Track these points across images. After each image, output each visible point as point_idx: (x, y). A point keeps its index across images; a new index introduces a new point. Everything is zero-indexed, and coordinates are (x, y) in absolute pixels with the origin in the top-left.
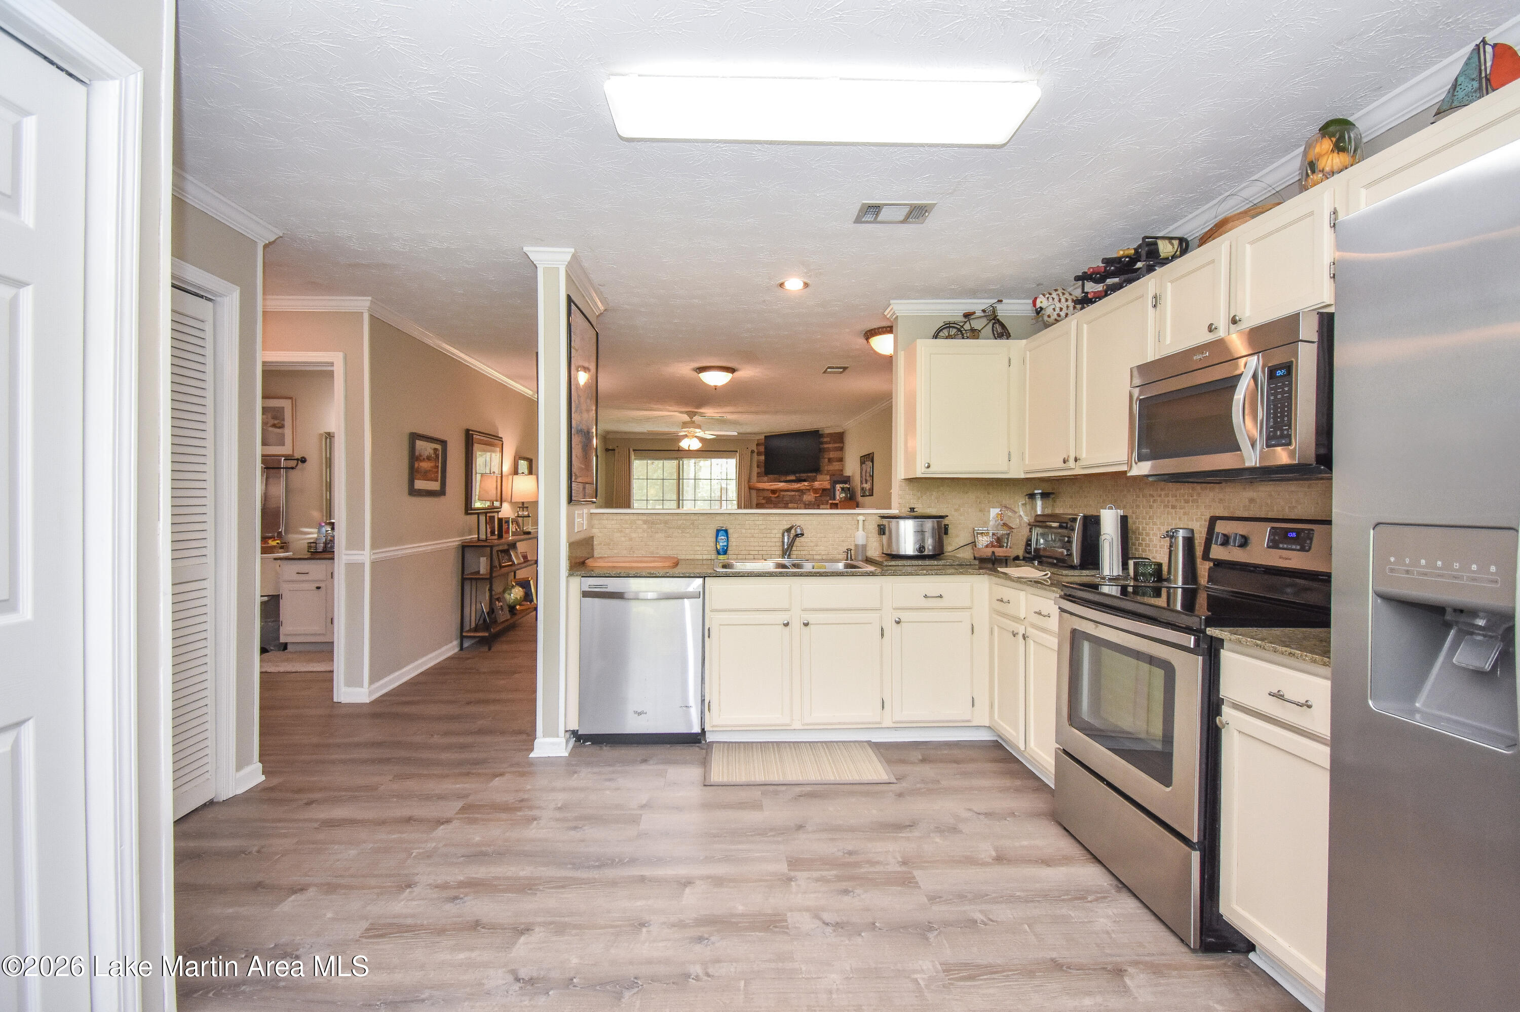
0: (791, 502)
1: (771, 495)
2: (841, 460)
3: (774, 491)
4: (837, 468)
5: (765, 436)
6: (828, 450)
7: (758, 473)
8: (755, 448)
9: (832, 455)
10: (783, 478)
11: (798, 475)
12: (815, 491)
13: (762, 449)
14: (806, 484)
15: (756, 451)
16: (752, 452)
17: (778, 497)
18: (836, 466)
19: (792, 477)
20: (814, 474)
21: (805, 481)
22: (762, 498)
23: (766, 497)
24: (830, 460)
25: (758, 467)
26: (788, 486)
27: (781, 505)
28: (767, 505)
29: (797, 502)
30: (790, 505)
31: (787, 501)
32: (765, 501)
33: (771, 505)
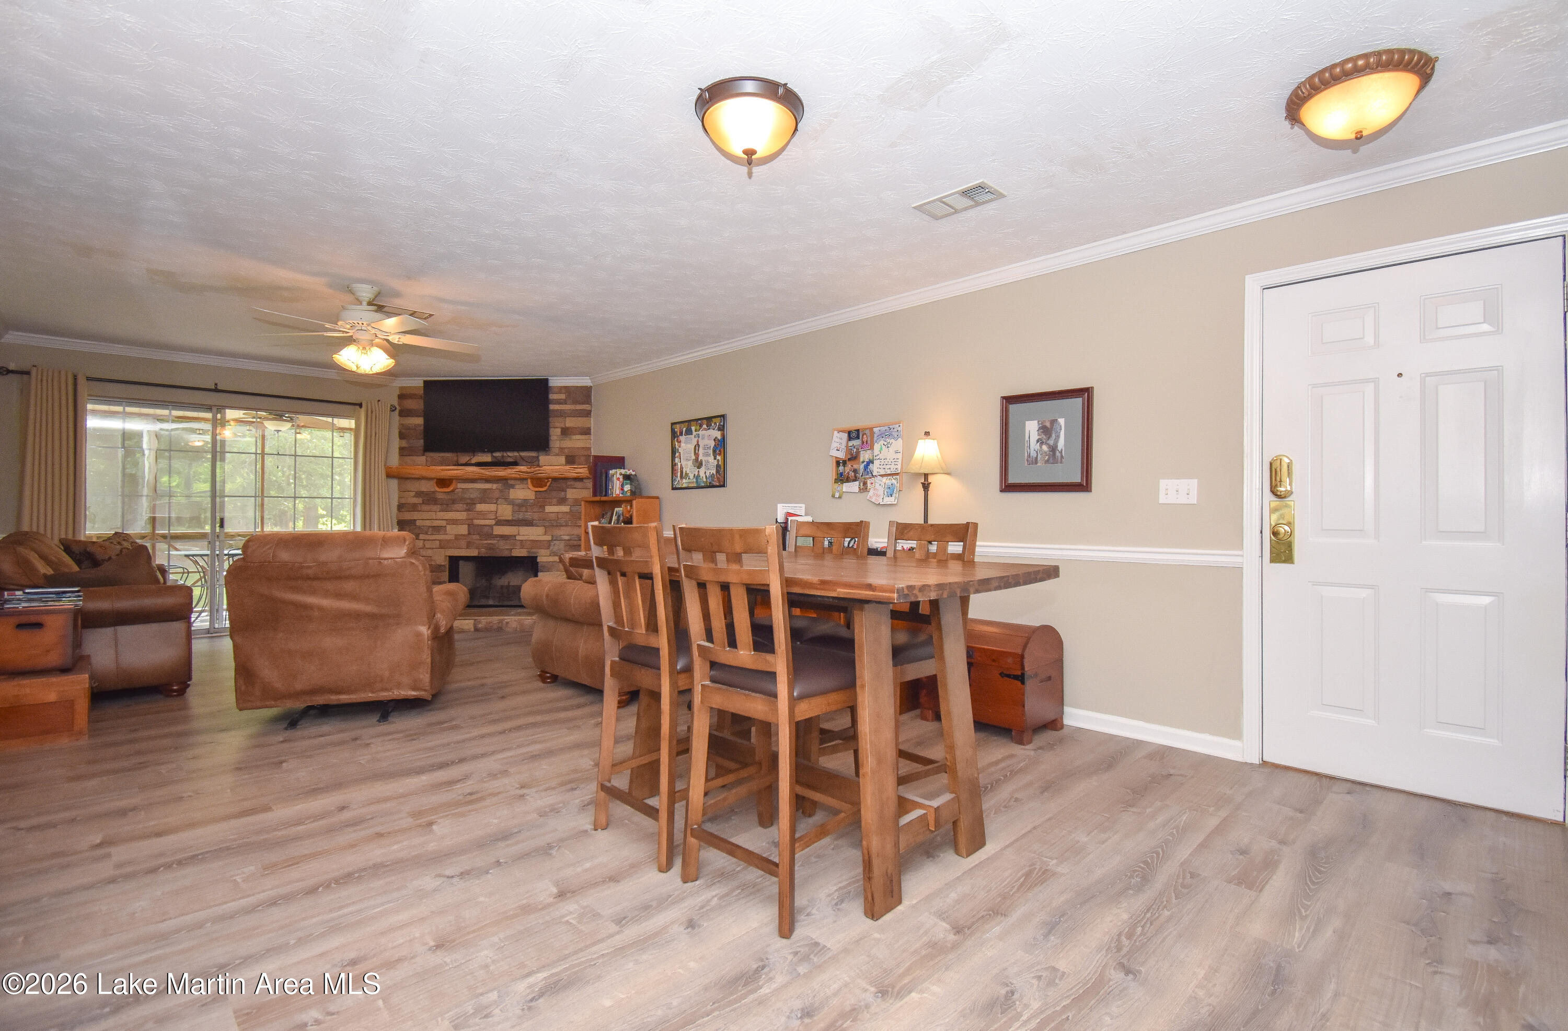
0: (483, 501)
1: (437, 489)
2: (587, 432)
3: (443, 482)
4: (580, 444)
5: (425, 382)
6: (562, 414)
7: (401, 449)
8: (395, 402)
9: (570, 422)
10: (464, 458)
11: (497, 454)
12: (538, 482)
13: (418, 405)
14: (523, 468)
15: (398, 408)
16: (393, 409)
17: (453, 491)
18: (577, 442)
19: (487, 458)
20: (534, 454)
21: (515, 464)
22: (413, 494)
23: (423, 492)
24: (566, 432)
25: (402, 436)
26: (483, 471)
27: (459, 506)
28: (425, 507)
29: (495, 502)
30: (480, 507)
31: (472, 499)
32: (420, 500)
33: (435, 508)
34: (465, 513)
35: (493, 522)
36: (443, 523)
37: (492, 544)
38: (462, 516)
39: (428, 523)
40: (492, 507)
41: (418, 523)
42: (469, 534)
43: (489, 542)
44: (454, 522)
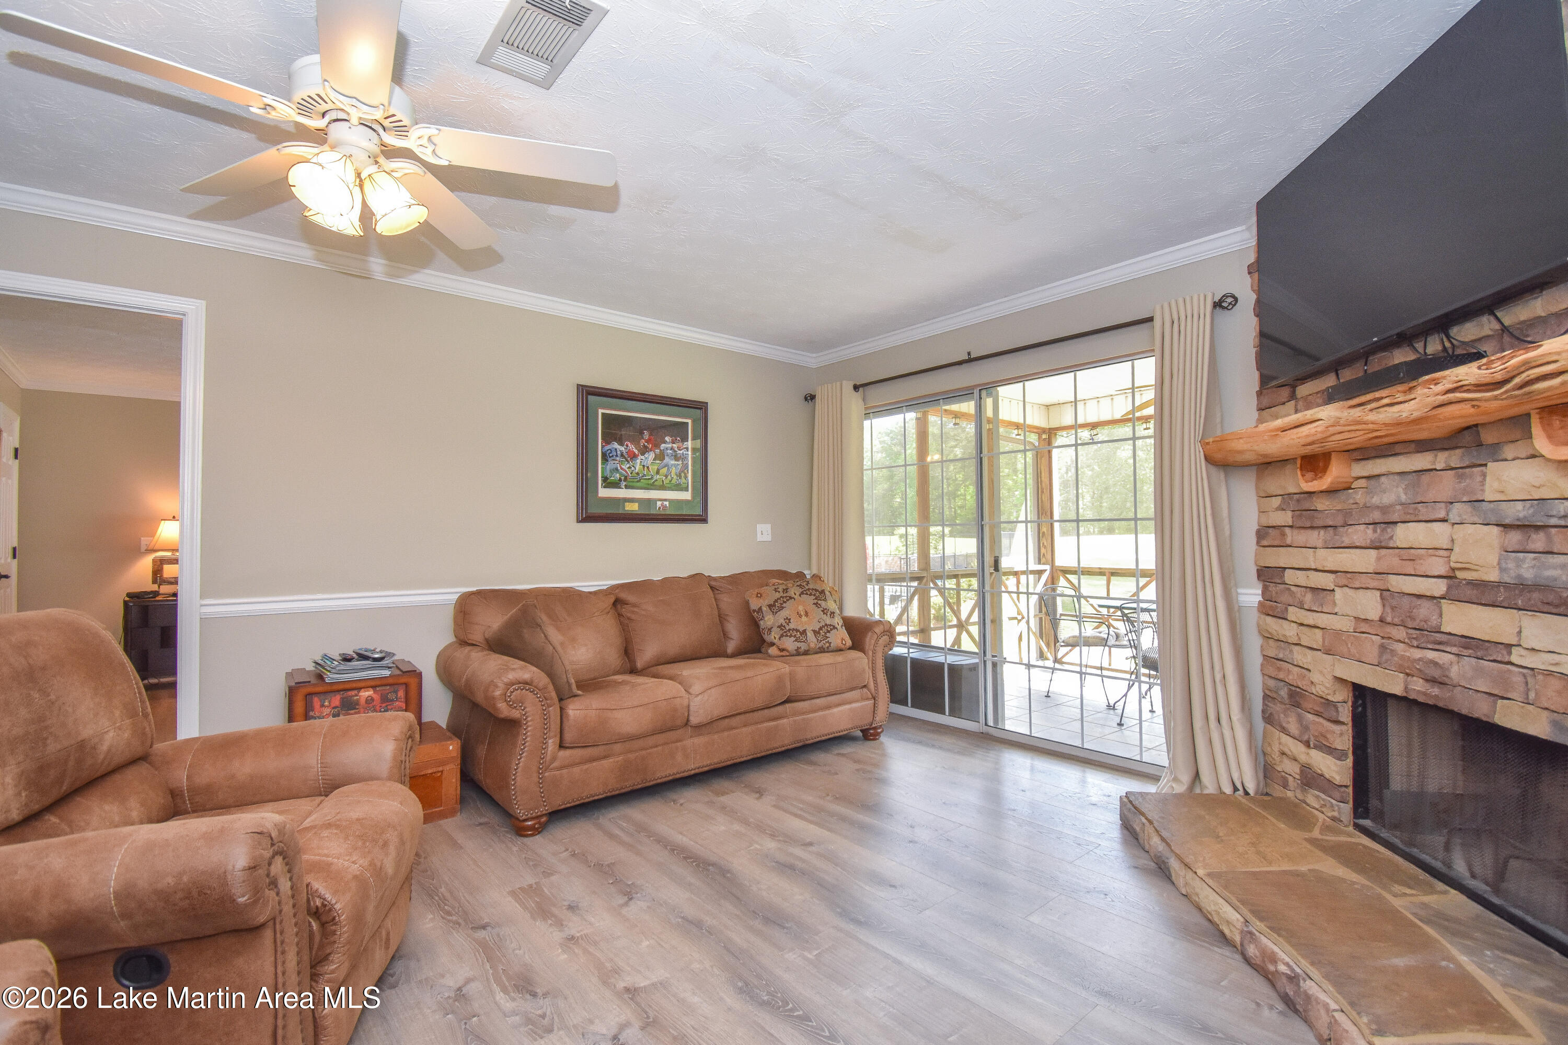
1: (1306, 485)
3: (1313, 465)
16: (1226, 304)
26: (1357, 413)
27: (1360, 534)
28: (1300, 537)
29: (1442, 514)
30: (1406, 534)
31: (1384, 509)
32: (1285, 518)
33: (1314, 537)
34: (1373, 553)
35: (1440, 587)
36: (1325, 581)
37: (1436, 664)
38: (1365, 561)
39: (1300, 578)
40: (1439, 533)
41: (1289, 576)
42: (1382, 620)
43: (1431, 655)
44: (1347, 578)
